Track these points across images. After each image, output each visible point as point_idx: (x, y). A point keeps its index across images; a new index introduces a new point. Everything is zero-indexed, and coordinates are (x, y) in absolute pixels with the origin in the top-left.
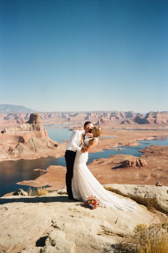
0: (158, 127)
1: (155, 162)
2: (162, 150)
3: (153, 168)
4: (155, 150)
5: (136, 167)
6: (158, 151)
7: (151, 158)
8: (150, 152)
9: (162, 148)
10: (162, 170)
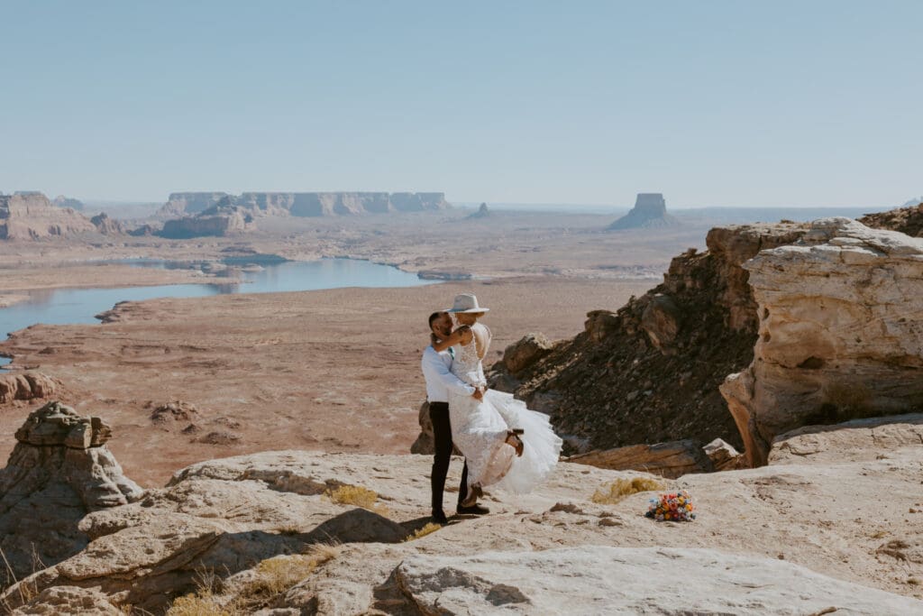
0: (17, 255)
1: (76, 380)
2: (80, 341)
3: (78, 397)
4: (56, 343)
5: (19, 402)
6: (65, 343)
7: (55, 370)
8: (34, 350)
9: (77, 334)
10: (113, 401)
